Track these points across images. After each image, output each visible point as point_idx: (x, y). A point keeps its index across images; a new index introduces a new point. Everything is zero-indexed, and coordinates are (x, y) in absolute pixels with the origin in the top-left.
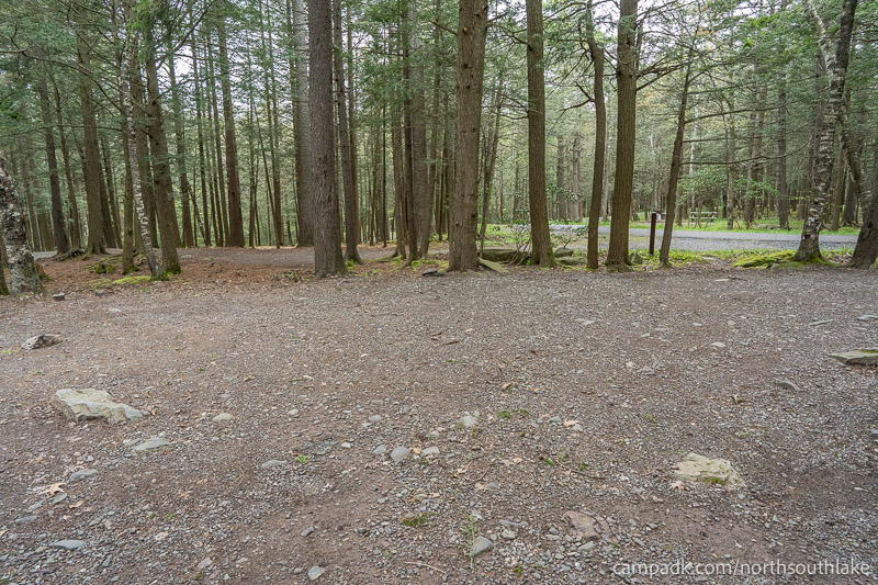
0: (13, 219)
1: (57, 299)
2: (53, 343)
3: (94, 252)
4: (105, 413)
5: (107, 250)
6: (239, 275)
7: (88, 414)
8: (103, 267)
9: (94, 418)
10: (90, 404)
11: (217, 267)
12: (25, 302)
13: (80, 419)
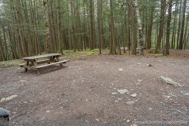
0: (141, 41)
1: (147, 57)
2: (152, 66)
3: (148, 48)
4: (173, 84)
5: (150, 48)
6: (185, 56)
7: (169, 83)
8: (151, 52)
9: (170, 84)
10: (169, 81)
11: (178, 54)
12: (141, 57)
13: (167, 83)
